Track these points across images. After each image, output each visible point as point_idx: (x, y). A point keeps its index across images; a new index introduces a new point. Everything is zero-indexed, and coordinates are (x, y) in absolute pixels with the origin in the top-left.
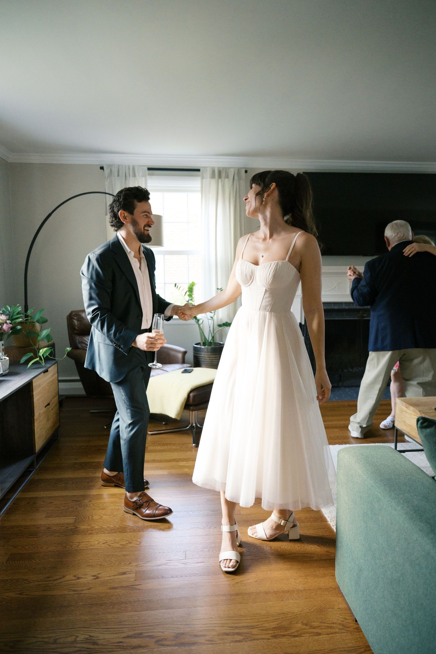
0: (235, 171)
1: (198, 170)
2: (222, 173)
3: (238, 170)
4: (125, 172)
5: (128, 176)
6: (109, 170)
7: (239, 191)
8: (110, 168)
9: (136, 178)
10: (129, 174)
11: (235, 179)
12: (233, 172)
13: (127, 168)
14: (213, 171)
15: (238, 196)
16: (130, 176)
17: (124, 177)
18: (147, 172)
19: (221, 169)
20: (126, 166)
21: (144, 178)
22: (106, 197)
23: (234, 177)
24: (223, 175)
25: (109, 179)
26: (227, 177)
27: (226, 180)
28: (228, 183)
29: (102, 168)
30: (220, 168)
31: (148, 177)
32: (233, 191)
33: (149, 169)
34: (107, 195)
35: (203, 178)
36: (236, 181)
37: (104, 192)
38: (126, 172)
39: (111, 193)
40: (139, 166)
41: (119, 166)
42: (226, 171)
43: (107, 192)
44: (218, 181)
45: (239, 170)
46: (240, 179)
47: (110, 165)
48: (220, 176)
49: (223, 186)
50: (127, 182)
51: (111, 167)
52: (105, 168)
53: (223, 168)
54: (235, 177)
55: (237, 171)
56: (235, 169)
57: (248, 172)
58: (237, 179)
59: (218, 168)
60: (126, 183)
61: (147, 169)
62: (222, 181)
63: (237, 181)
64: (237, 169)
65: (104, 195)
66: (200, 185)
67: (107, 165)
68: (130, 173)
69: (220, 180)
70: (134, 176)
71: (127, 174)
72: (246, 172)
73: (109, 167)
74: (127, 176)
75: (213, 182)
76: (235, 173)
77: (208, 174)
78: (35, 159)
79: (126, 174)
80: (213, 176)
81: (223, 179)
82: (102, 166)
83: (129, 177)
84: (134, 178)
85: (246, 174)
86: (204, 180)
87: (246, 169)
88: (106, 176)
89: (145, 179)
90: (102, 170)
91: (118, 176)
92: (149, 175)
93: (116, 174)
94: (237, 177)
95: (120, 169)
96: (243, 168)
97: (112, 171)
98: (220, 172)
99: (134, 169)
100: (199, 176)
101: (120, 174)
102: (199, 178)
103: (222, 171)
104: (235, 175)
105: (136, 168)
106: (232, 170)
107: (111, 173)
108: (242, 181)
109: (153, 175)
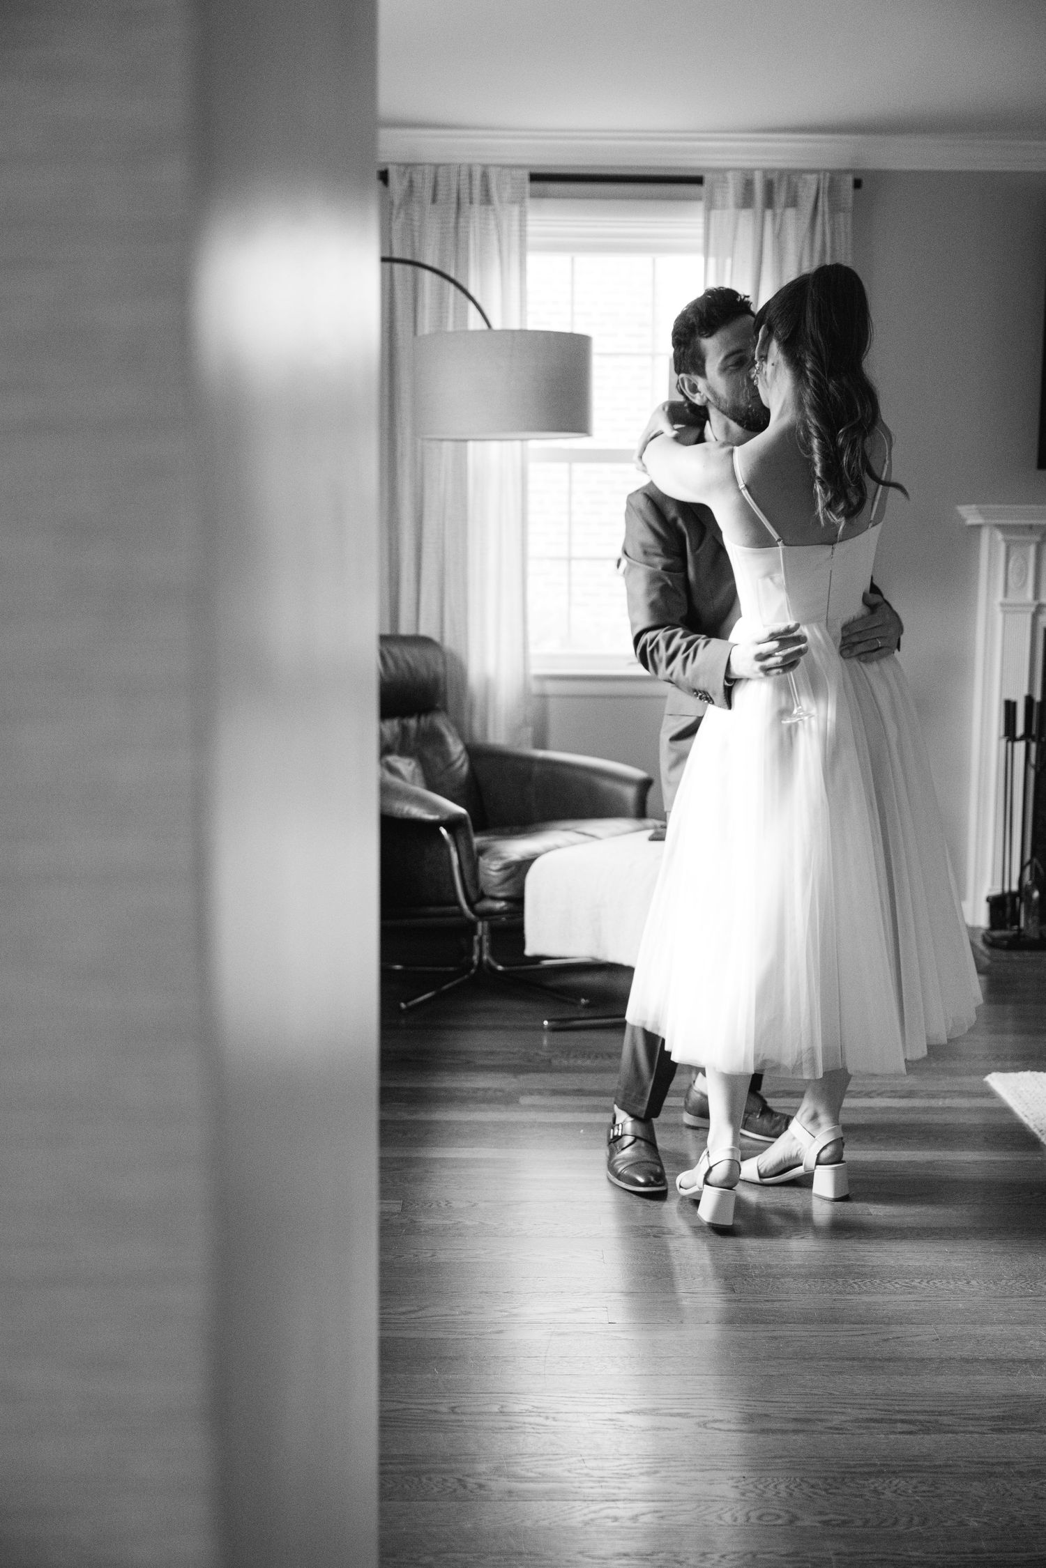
0: (821, 182)
1: (698, 180)
2: (776, 190)
3: (832, 180)
4: (458, 190)
5: (468, 200)
6: (406, 183)
7: (833, 249)
8: (407, 175)
9: (490, 208)
10: (471, 193)
11: (820, 209)
12: (814, 187)
13: (464, 172)
14: (748, 185)
16: (471, 202)
17: (454, 206)
18: (528, 186)
19: (775, 176)
20: (470, 167)
21: (516, 210)
22: (392, 273)
23: (816, 203)
24: (781, 197)
25: (403, 212)
26: (793, 202)
27: (790, 212)
28: (795, 223)
29: (384, 176)
30: (773, 170)
31: (529, 202)
32: (812, 248)
33: (535, 178)
35: (710, 207)
36: (823, 215)
38: (461, 187)
39: (409, 257)
40: (503, 166)
41: (437, 166)
42: (789, 183)
43: (396, 255)
44: (763, 218)
45: (834, 177)
46: (835, 208)
47: (407, 165)
48: (769, 202)
49: (779, 236)
50: (461, 220)
51: (411, 173)
52: (391, 176)
53: (782, 172)
54: (820, 204)
55: (827, 185)
56: (822, 177)
57: (864, 184)
58: (826, 210)
59: (765, 172)
60: (458, 223)
61: (527, 177)
62: (774, 216)
63: (827, 216)
64: (828, 175)
65: (388, 266)
66: (700, 231)
67: (399, 165)
68: (474, 191)
69: (769, 213)
70: (487, 199)
71: (465, 196)
72: (857, 184)
73: (404, 173)
74: (462, 201)
75: (746, 221)
76: (820, 191)
77: (731, 192)
79: (462, 196)
80: (746, 200)
81: (779, 211)
82: (383, 169)
83: (468, 205)
84: (484, 207)
85: (858, 191)
86: (714, 213)
87: (858, 176)
88: (397, 202)
89: (521, 212)
90: (383, 182)
91: (434, 200)
92: (533, 196)
93: (428, 194)
94: (826, 204)
95: (439, 179)
96: (847, 171)
97: (415, 184)
98: (769, 187)
99: (485, 176)
100: (698, 198)
101: (441, 196)
102: (700, 207)
103: (776, 181)
104: (821, 195)
105: (493, 174)
106: (811, 178)
107: (412, 191)
108: (842, 214)
109: (544, 196)
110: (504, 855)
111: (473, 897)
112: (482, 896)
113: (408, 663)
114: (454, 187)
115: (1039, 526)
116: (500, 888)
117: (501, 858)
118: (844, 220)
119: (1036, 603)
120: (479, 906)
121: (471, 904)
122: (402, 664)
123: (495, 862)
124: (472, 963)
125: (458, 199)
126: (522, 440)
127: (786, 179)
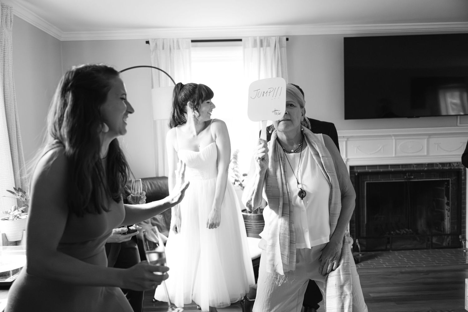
0: (277, 40)
1: (241, 40)
2: (263, 42)
3: (280, 39)
4: (170, 45)
5: (173, 48)
6: (154, 44)
7: (281, 58)
8: (155, 42)
9: (180, 50)
10: (174, 46)
12: (275, 41)
13: (171, 42)
14: (255, 41)
15: (280, 63)
16: (174, 49)
17: (169, 50)
18: (191, 44)
19: (263, 38)
20: (170, 39)
21: (187, 51)
22: (151, 70)
24: (265, 44)
25: (154, 53)
26: (269, 45)
27: (268, 48)
28: (270, 51)
29: (148, 42)
30: (262, 37)
31: (191, 48)
33: (193, 41)
34: (153, 69)
35: (245, 47)
36: (278, 49)
37: (150, 65)
38: (171, 45)
39: (157, 67)
40: (183, 38)
41: (164, 39)
42: (267, 40)
43: (153, 66)
44: (260, 50)
46: (281, 47)
47: (155, 39)
48: (262, 45)
49: (265, 55)
50: (171, 54)
51: (156, 41)
52: (150, 42)
53: (265, 37)
54: (276, 46)
55: (278, 40)
56: (277, 38)
57: (289, 39)
58: (278, 46)
59: (260, 37)
60: (170, 55)
61: (191, 41)
62: (263, 49)
63: (279, 49)
64: (278, 37)
65: (150, 68)
66: (242, 55)
67: (152, 39)
68: (175, 46)
69: (262, 49)
70: (179, 48)
72: (287, 39)
73: (154, 41)
74: (171, 49)
75: (255, 51)
76: (277, 42)
77: (250, 43)
78: (84, 36)
79: (171, 47)
80: (255, 45)
81: (265, 48)
82: (147, 40)
83: (173, 50)
84: (178, 50)
85: (287, 41)
86: (245, 49)
87: (287, 37)
88: (152, 50)
89: (189, 51)
90: (148, 44)
91: (163, 49)
92: (193, 46)
93: (161, 48)
94: (278, 45)
95: (164, 43)
96: (284, 36)
97: (157, 45)
98: (261, 42)
99: (178, 41)
100: (240, 45)
101: (165, 47)
102: (241, 48)
103: (263, 40)
105: (180, 41)
106: (274, 38)
107: (157, 47)
108: (283, 48)
109: (196, 46)
113: (159, 186)
115: (346, 136)
118: (284, 50)
119: (346, 158)
122: (157, 186)
127: (266, 39)
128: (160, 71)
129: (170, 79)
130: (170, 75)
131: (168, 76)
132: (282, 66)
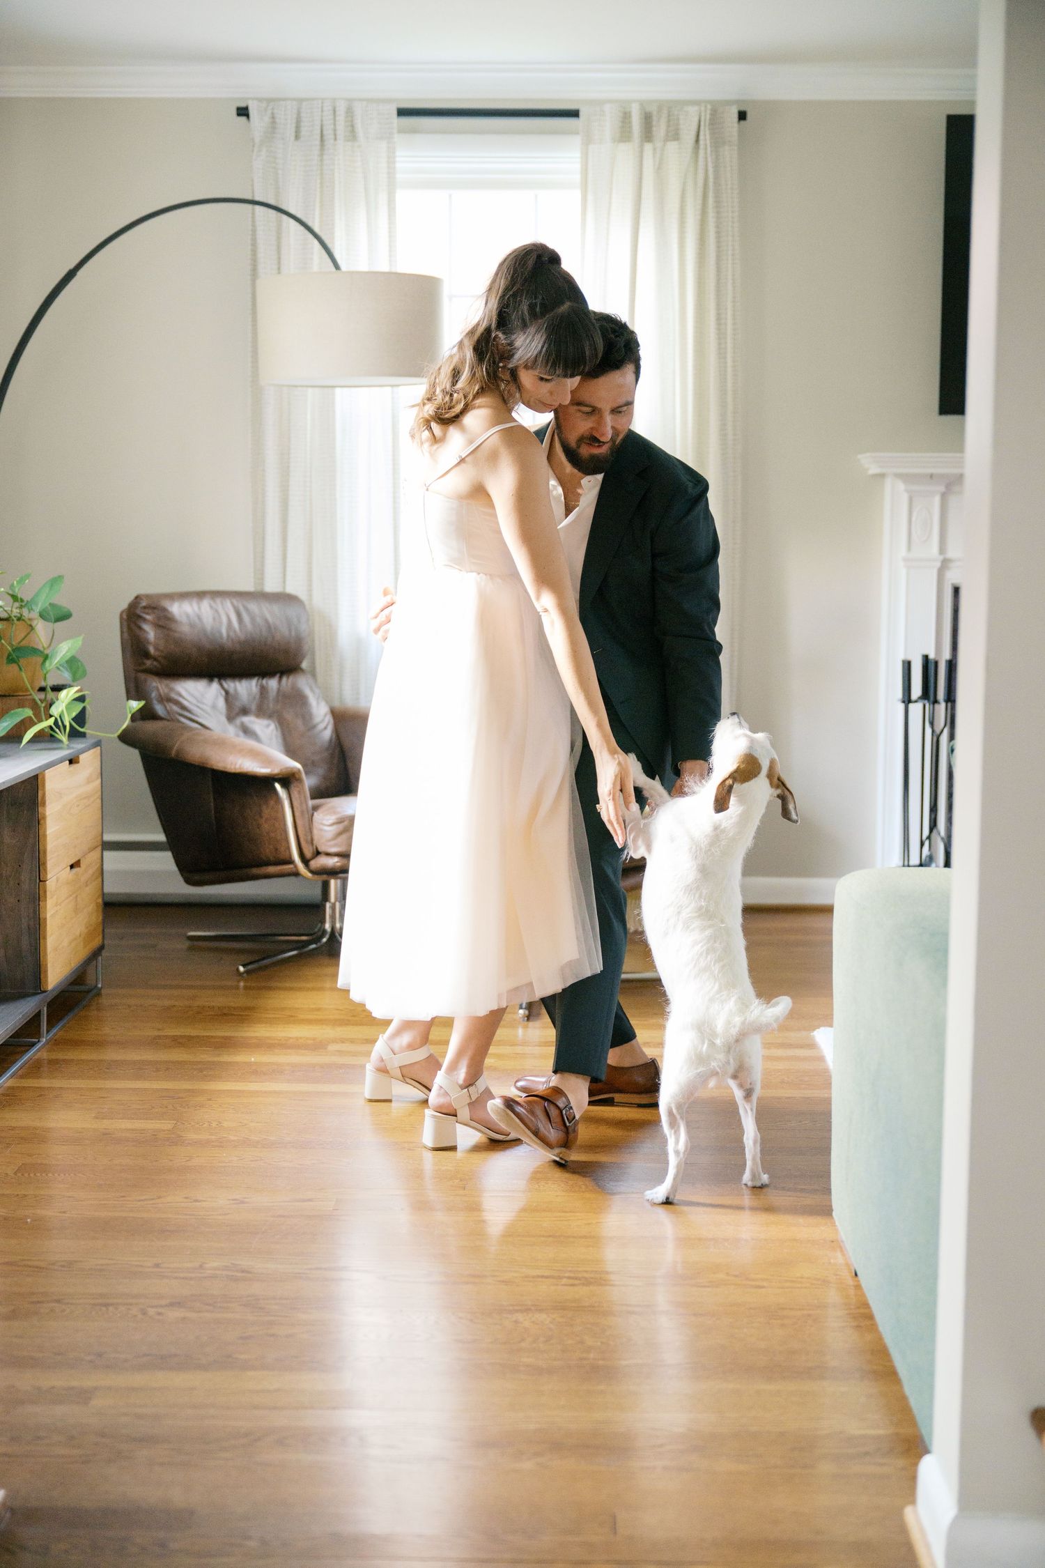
0: (703, 114)
1: (574, 114)
2: (654, 123)
3: (714, 112)
4: (322, 126)
5: (333, 137)
6: (267, 119)
7: (717, 184)
8: (269, 112)
9: (356, 144)
10: (335, 130)
11: (701, 142)
12: (696, 119)
13: (328, 107)
14: (626, 117)
15: (711, 201)
16: (336, 139)
17: (318, 142)
18: (396, 121)
19: (653, 109)
20: (323, 100)
21: (383, 146)
22: (253, 214)
23: (698, 136)
24: (660, 129)
25: (264, 152)
26: (674, 135)
27: (672, 146)
28: (677, 156)
29: (243, 112)
30: (649, 102)
31: (397, 138)
32: (696, 183)
33: (402, 112)
34: (257, 208)
35: (588, 141)
36: (706, 149)
37: (250, 197)
38: (325, 122)
40: (368, 101)
41: (300, 101)
42: (669, 115)
43: (257, 198)
44: (641, 152)
45: (716, 110)
46: (718, 143)
47: (269, 101)
48: (648, 135)
49: (659, 168)
50: (325, 157)
51: (273, 109)
52: (253, 112)
53: (661, 105)
54: (701, 137)
55: (708, 116)
56: (703, 108)
57: (750, 116)
58: (709, 142)
59: (642, 104)
60: (322, 160)
61: (395, 112)
62: (655, 149)
63: (709, 148)
64: (709, 107)
65: (249, 207)
66: (577, 166)
67: (260, 100)
68: (338, 127)
69: (648, 147)
70: (352, 135)
71: (328, 132)
72: (742, 116)
73: (266, 110)
74: (325, 138)
75: (626, 153)
76: (702, 123)
77: (607, 125)
78: (24, 84)
79: (325, 132)
80: (624, 134)
81: (659, 144)
82: (243, 105)
83: (332, 141)
84: (350, 143)
85: (742, 122)
86: (591, 146)
87: (742, 109)
88: (257, 140)
89: (389, 148)
90: (244, 119)
91: (297, 137)
92: (402, 131)
93: (290, 132)
94: (708, 137)
95: (303, 115)
96: (729, 103)
97: (277, 120)
98: (647, 119)
99: (350, 112)
100: (574, 133)
101: (304, 131)
102: (577, 140)
103: (655, 113)
104: (702, 128)
105: (358, 109)
106: (693, 111)
107: (274, 128)
108: (727, 148)
109: (414, 131)
110: (339, 810)
111: (308, 854)
112: (318, 853)
113: (266, 621)
114: (318, 123)
115: (942, 476)
116: (333, 842)
117: (335, 813)
118: (730, 154)
119: (941, 557)
120: (314, 864)
121: (306, 861)
122: (259, 620)
123: (328, 817)
124: (324, 932)
125: (322, 136)
126: (392, 386)
127: (665, 111)
128: (285, 217)
129: (316, 242)
130: (316, 229)
131: (310, 236)
132: (718, 213)
